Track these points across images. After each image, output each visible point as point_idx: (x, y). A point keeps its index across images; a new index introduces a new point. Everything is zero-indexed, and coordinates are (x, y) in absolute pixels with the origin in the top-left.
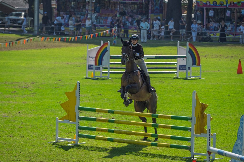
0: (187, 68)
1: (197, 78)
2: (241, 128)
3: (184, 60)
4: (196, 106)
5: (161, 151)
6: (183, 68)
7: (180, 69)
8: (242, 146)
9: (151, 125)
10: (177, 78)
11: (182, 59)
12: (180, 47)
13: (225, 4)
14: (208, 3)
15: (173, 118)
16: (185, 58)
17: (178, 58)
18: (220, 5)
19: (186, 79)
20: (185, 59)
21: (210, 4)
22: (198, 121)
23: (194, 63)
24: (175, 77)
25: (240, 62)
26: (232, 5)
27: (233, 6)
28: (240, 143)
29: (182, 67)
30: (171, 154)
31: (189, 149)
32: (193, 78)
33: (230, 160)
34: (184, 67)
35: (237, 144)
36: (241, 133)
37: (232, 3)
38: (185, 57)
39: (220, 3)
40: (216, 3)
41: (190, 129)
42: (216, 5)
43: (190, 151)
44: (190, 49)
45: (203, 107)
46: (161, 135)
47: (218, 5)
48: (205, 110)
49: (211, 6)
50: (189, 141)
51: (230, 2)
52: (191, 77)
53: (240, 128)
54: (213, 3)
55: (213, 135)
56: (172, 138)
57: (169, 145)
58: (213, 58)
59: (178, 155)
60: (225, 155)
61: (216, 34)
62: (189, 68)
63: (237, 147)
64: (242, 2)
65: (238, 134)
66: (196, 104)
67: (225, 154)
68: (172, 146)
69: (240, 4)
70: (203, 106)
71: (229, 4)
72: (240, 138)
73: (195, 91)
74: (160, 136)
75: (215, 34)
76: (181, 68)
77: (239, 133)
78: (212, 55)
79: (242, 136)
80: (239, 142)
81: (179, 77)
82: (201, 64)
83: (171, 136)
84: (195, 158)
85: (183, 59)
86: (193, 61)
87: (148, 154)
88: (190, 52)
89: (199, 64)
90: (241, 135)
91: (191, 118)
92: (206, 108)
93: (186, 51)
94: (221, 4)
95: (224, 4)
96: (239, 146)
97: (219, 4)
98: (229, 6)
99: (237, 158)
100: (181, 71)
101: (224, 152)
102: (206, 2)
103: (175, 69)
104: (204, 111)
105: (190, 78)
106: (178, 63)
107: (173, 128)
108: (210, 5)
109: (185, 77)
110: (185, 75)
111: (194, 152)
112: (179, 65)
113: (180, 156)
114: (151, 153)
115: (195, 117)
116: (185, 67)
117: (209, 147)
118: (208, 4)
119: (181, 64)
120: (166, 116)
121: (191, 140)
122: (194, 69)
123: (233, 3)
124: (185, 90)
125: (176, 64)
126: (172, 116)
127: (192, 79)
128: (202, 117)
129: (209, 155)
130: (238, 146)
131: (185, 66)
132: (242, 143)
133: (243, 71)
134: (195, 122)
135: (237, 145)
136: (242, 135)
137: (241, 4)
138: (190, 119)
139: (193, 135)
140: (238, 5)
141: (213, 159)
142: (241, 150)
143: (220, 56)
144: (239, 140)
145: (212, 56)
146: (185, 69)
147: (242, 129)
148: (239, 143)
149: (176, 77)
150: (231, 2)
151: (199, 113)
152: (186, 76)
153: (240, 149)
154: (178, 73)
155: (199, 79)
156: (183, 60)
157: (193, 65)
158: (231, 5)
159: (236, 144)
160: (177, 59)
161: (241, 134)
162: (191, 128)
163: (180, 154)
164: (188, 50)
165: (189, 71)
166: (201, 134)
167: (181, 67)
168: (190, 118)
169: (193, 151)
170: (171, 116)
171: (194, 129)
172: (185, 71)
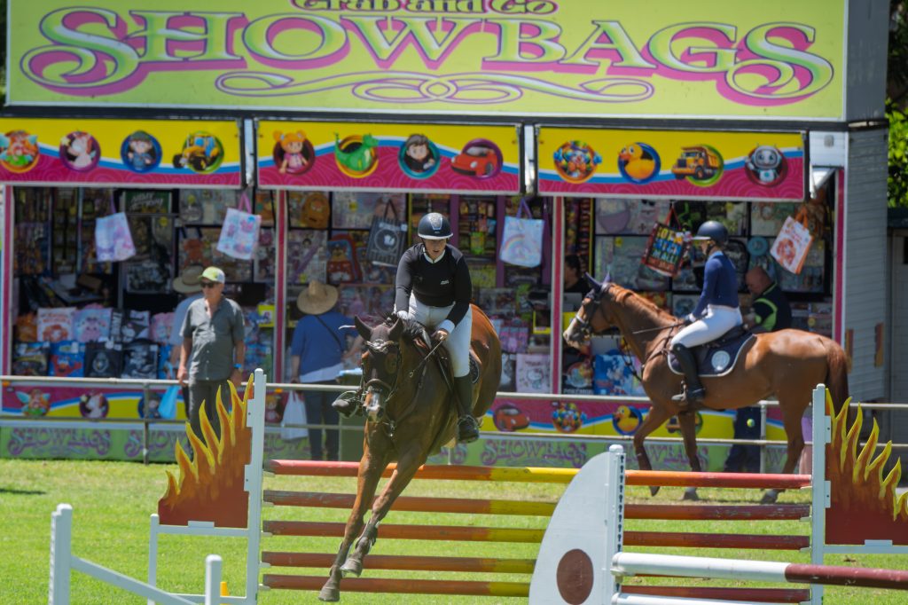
13: (231, 160)
14: (79, 148)
18: (183, 161)
21: (96, 159)
26: (296, 161)
27: (300, 175)
37: (297, 148)
39: (187, 153)
40: (155, 153)
42: (148, 167)
47: (166, 163)
49: (110, 173)
51: (272, 143)
54: (126, 149)
61: (104, 404)
64: (382, 142)
69: (367, 154)
71: (266, 155)
75: (94, 403)
94: (196, 161)
95: (221, 154)
97: (176, 160)
98: (265, 173)
102: (66, 141)
108: (96, 170)
118: (83, 161)
123: (307, 150)
137: (374, 159)
140: (347, 166)
150: (285, 146)
158: (283, 170)
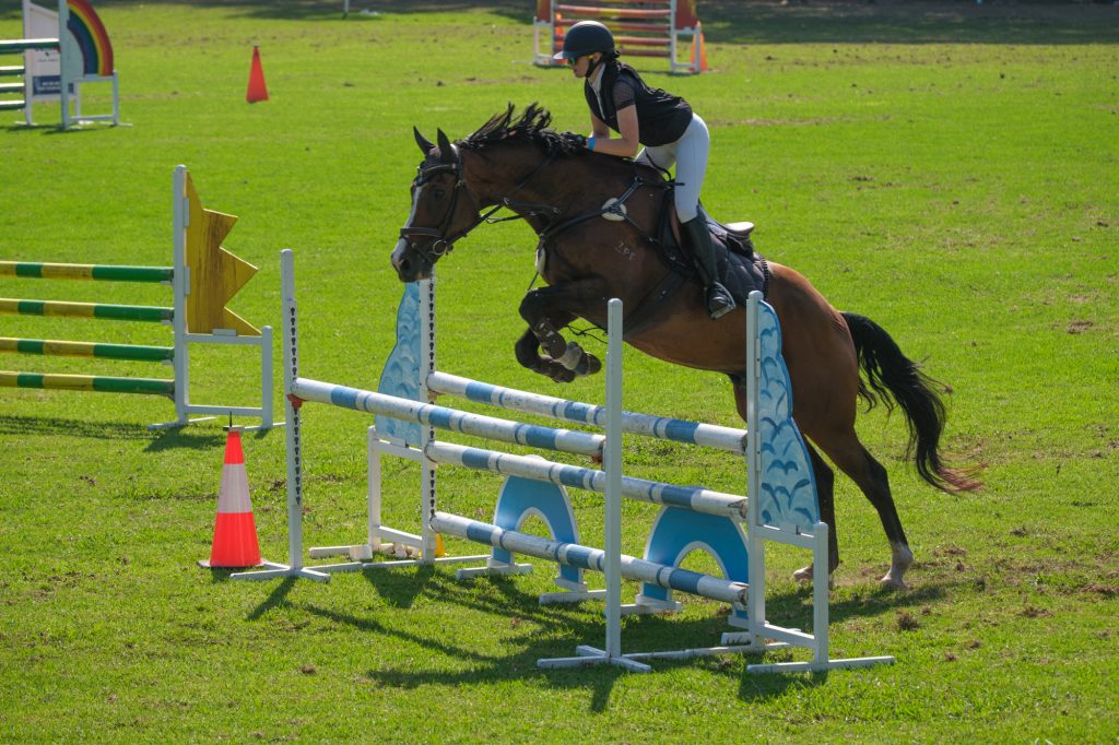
0: (65, 89)
1: (103, 123)
2: (409, 298)
3: (52, 57)
4: (187, 224)
5: (57, 405)
6: (49, 88)
7: (36, 92)
8: (418, 369)
9: (16, 308)
10: (28, 127)
11: (41, 54)
12: (31, 9)
15: (99, 274)
16: (56, 51)
17: (28, 52)
19: (61, 129)
20: (54, 54)
22: (198, 284)
23: (90, 67)
24: (18, 122)
25: (256, 55)
28: (411, 358)
29: (46, 85)
30: (96, 414)
31: (167, 390)
32: (88, 123)
33: (371, 427)
34: (51, 83)
35: (398, 360)
36: (413, 318)
38: (55, 46)
41: (169, 316)
43: (173, 400)
44: (72, 14)
45: (218, 228)
46: (55, 344)
48: (224, 237)
50: (169, 361)
52: (81, 122)
53: (406, 299)
55: (259, 334)
56: (100, 352)
57: (89, 379)
58: (136, 46)
59: (125, 416)
60: (366, 405)
62: (71, 88)
63: (399, 372)
65: (401, 324)
66: (187, 217)
67: (365, 401)
68: (99, 385)
70: (216, 222)
72: (410, 339)
73: (183, 166)
74: (54, 348)
76: (43, 89)
77: (405, 320)
78: (131, 37)
79: (416, 332)
80: (404, 354)
81: (35, 124)
82: (115, 71)
83: (96, 347)
84: (195, 425)
85: (47, 54)
86: (86, 61)
87: (9, 418)
88: (75, 25)
89: (109, 71)
90: (410, 326)
91: (172, 271)
92: (227, 230)
93: (57, 22)
96: (407, 368)
99: (415, 416)
100: (40, 98)
101: (359, 395)
103: (18, 94)
104: (221, 242)
105: (76, 122)
106: (28, 72)
107: (100, 313)
109: (57, 121)
110: (60, 113)
111: (187, 402)
112: (34, 78)
113: (134, 422)
114: (20, 416)
115: (188, 264)
116: (57, 83)
117: (294, 379)
119: (40, 72)
120: (74, 268)
121: (175, 358)
122: (92, 89)
124: (71, 171)
125: (21, 72)
126: (95, 269)
127: (85, 130)
128: (216, 265)
129: (296, 411)
130: (401, 370)
131: (56, 78)
132: (420, 357)
133: (269, 89)
134: (188, 286)
135: (396, 366)
136: (415, 327)
138: (166, 276)
139: (180, 340)
141: (265, 427)
142: (414, 386)
143: (161, 37)
144: (406, 347)
145: (130, 41)
146: (58, 92)
147: (413, 303)
148: (406, 359)
149: (24, 123)
151: (203, 250)
152: (63, 120)
153: (410, 382)
154: (29, 109)
155: (112, 126)
156: (47, 58)
157: (88, 76)
159: (391, 363)
160: (22, 55)
161: (412, 324)
162: (172, 309)
163: (133, 415)
164: (66, 17)
165: (71, 98)
166: (215, 331)
167: (41, 86)
168: (167, 271)
169: (183, 400)
170: (93, 266)
171: (183, 315)
172: (56, 98)
